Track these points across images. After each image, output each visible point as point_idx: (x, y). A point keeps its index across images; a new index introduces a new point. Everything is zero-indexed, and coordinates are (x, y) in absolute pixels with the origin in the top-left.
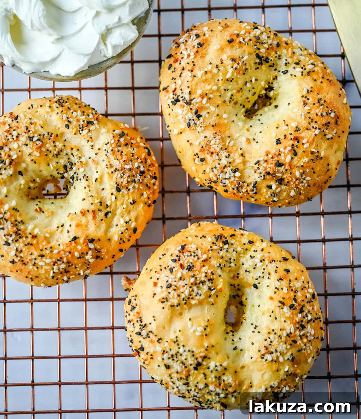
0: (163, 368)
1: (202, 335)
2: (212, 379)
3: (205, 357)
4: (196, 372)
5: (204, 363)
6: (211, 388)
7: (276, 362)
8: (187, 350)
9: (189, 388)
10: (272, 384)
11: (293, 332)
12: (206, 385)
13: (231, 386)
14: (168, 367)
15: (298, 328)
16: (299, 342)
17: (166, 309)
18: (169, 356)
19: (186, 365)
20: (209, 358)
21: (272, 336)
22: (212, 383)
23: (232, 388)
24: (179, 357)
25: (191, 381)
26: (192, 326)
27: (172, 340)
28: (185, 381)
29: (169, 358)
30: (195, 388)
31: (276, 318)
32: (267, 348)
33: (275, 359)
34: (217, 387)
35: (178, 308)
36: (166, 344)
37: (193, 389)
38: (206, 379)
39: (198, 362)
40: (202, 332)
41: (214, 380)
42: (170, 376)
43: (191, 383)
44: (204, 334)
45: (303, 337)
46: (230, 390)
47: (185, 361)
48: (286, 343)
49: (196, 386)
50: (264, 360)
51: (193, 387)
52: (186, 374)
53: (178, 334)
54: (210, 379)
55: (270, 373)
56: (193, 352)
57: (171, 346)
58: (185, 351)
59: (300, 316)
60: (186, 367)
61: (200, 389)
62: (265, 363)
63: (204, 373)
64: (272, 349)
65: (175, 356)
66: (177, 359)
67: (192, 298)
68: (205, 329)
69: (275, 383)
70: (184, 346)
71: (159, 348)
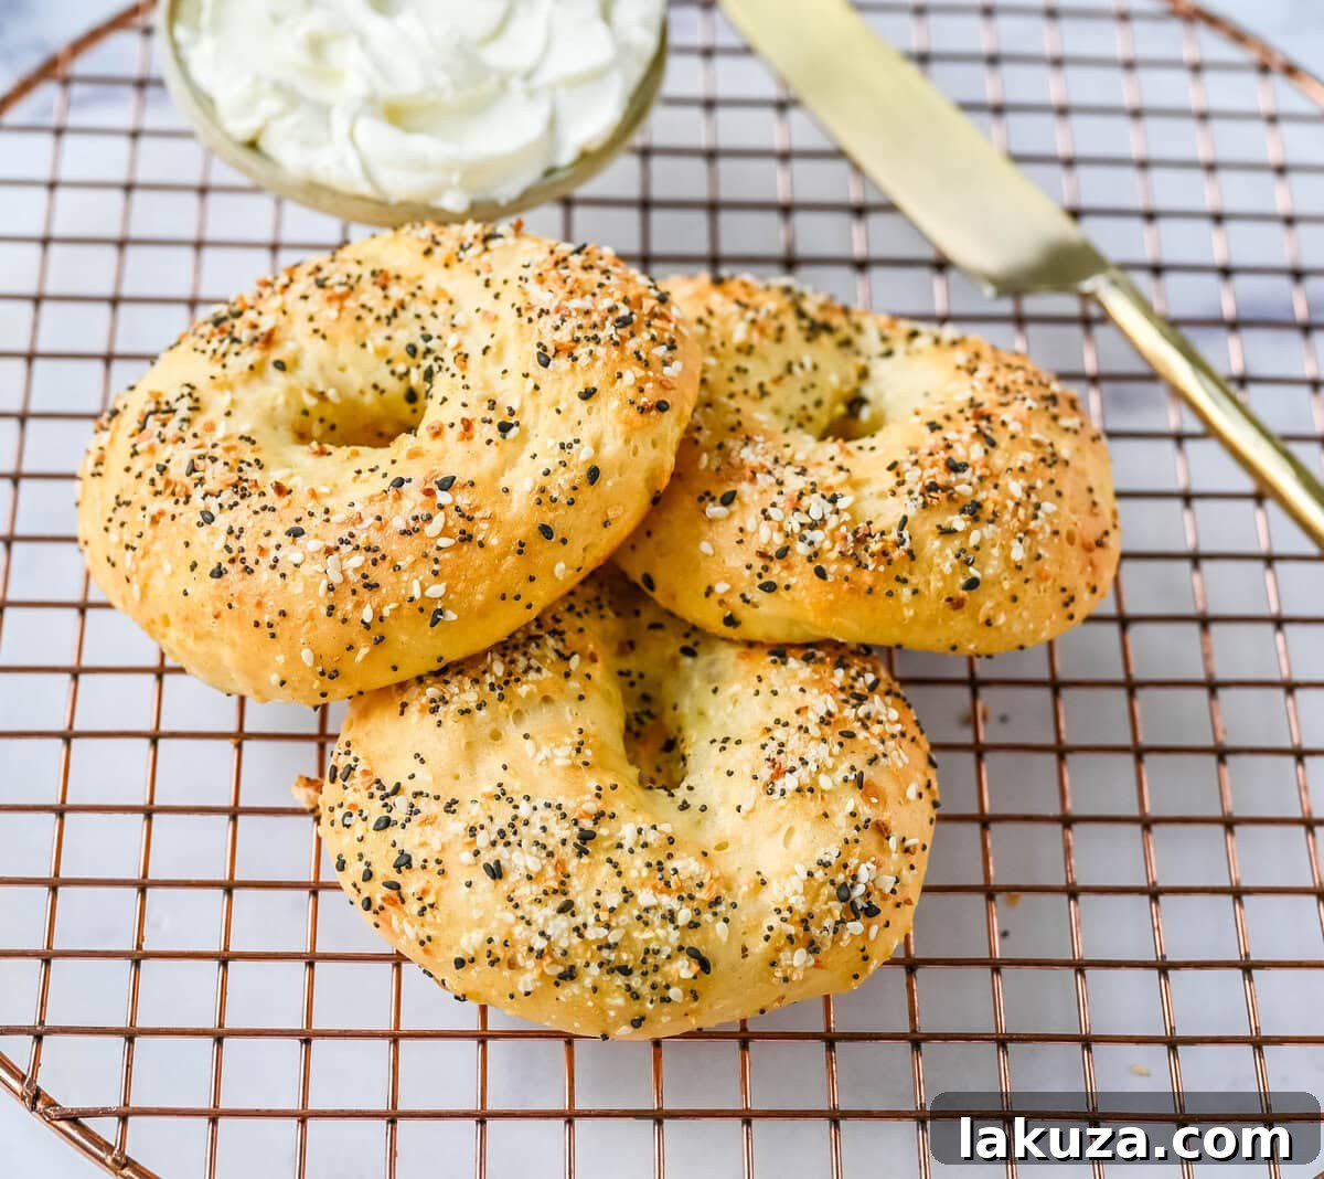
0: (484, 882)
1: (574, 766)
2: (639, 872)
3: (598, 817)
4: (585, 860)
5: (603, 831)
6: (645, 897)
7: (811, 790)
8: (541, 806)
9: (579, 920)
10: (820, 855)
11: (834, 709)
12: (628, 895)
13: (701, 885)
14: (496, 872)
15: (846, 702)
16: (862, 735)
17: (449, 723)
18: (494, 836)
19: (550, 849)
20: (613, 816)
21: (779, 733)
22: (643, 885)
23: (704, 890)
24: (522, 829)
25: (577, 894)
26: (538, 749)
27: (488, 796)
28: (560, 900)
29: (494, 844)
30: (596, 911)
31: (775, 693)
32: (772, 761)
33: (807, 781)
34: (661, 892)
35: (483, 713)
36: (475, 809)
37: (591, 920)
38: (619, 874)
39: (581, 830)
40: (569, 757)
41: (645, 872)
42: (510, 899)
43: (580, 901)
44: (579, 762)
45: (869, 723)
46: (702, 895)
47: (542, 838)
48: (824, 740)
49: (597, 906)
50: (776, 796)
51: (589, 910)
52: (556, 878)
53: (501, 776)
54: (634, 873)
55: (807, 825)
56: (559, 807)
57: (489, 809)
58: (535, 809)
59: (840, 673)
60: (551, 854)
61: (612, 910)
62: (782, 802)
63: (610, 861)
64: (789, 761)
65: (509, 831)
66: (518, 838)
67: (517, 680)
68: (578, 751)
69: (831, 852)
70: (528, 798)
71: (455, 826)
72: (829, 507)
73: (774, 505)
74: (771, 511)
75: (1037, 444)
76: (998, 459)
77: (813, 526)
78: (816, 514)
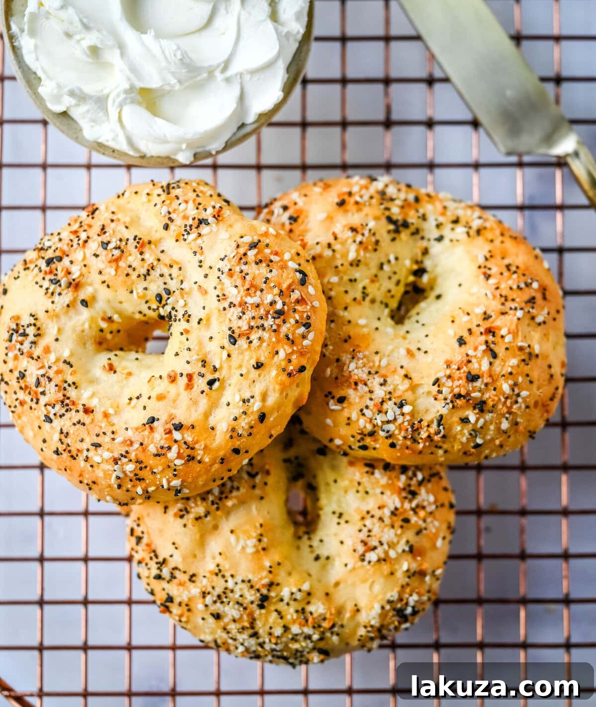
0: (211, 620)
1: (257, 552)
2: (292, 616)
3: (271, 585)
4: (263, 611)
5: (273, 594)
6: (295, 629)
7: (385, 560)
8: (239, 581)
9: (261, 640)
10: (388, 596)
11: (398, 505)
12: (286, 628)
13: (325, 619)
14: (217, 617)
15: (406, 498)
16: (414, 519)
17: (190, 525)
18: (215, 598)
19: (245, 605)
20: (278, 584)
21: (368, 522)
22: (294, 622)
23: (327, 622)
24: (231, 595)
25: (260, 628)
26: (238, 539)
27: (211, 572)
28: (251, 631)
29: (215, 602)
30: (270, 637)
31: (367, 493)
32: (364, 543)
33: (382, 556)
34: (304, 626)
35: (209, 518)
36: (205, 581)
37: (267, 640)
38: (282, 618)
39: (261, 595)
40: (255, 546)
41: (295, 616)
42: (225, 629)
43: (261, 632)
44: (260, 548)
45: (417, 510)
46: (326, 625)
47: (240, 600)
48: (393, 527)
49: (270, 634)
50: (366, 563)
51: (266, 636)
52: (248, 620)
53: (219, 559)
54: (289, 617)
55: (382, 580)
56: (249, 581)
57: (213, 581)
58: (236, 583)
59: (403, 478)
60: (245, 609)
61: (278, 637)
62: (369, 567)
63: (276, 611)
64: (374, 542)
65: (223, 596)
66: (228, 600)
67: (226, 497)
68: (260, 540)
69: (393, 594)
70: (232, 576)
71: (195, 590)
72: (398, 411)
73: (367, 407)
74: (365, 411)
75: (521, 349)
76: (497, 368)
77: (388, 422)
78: (390, 416)
